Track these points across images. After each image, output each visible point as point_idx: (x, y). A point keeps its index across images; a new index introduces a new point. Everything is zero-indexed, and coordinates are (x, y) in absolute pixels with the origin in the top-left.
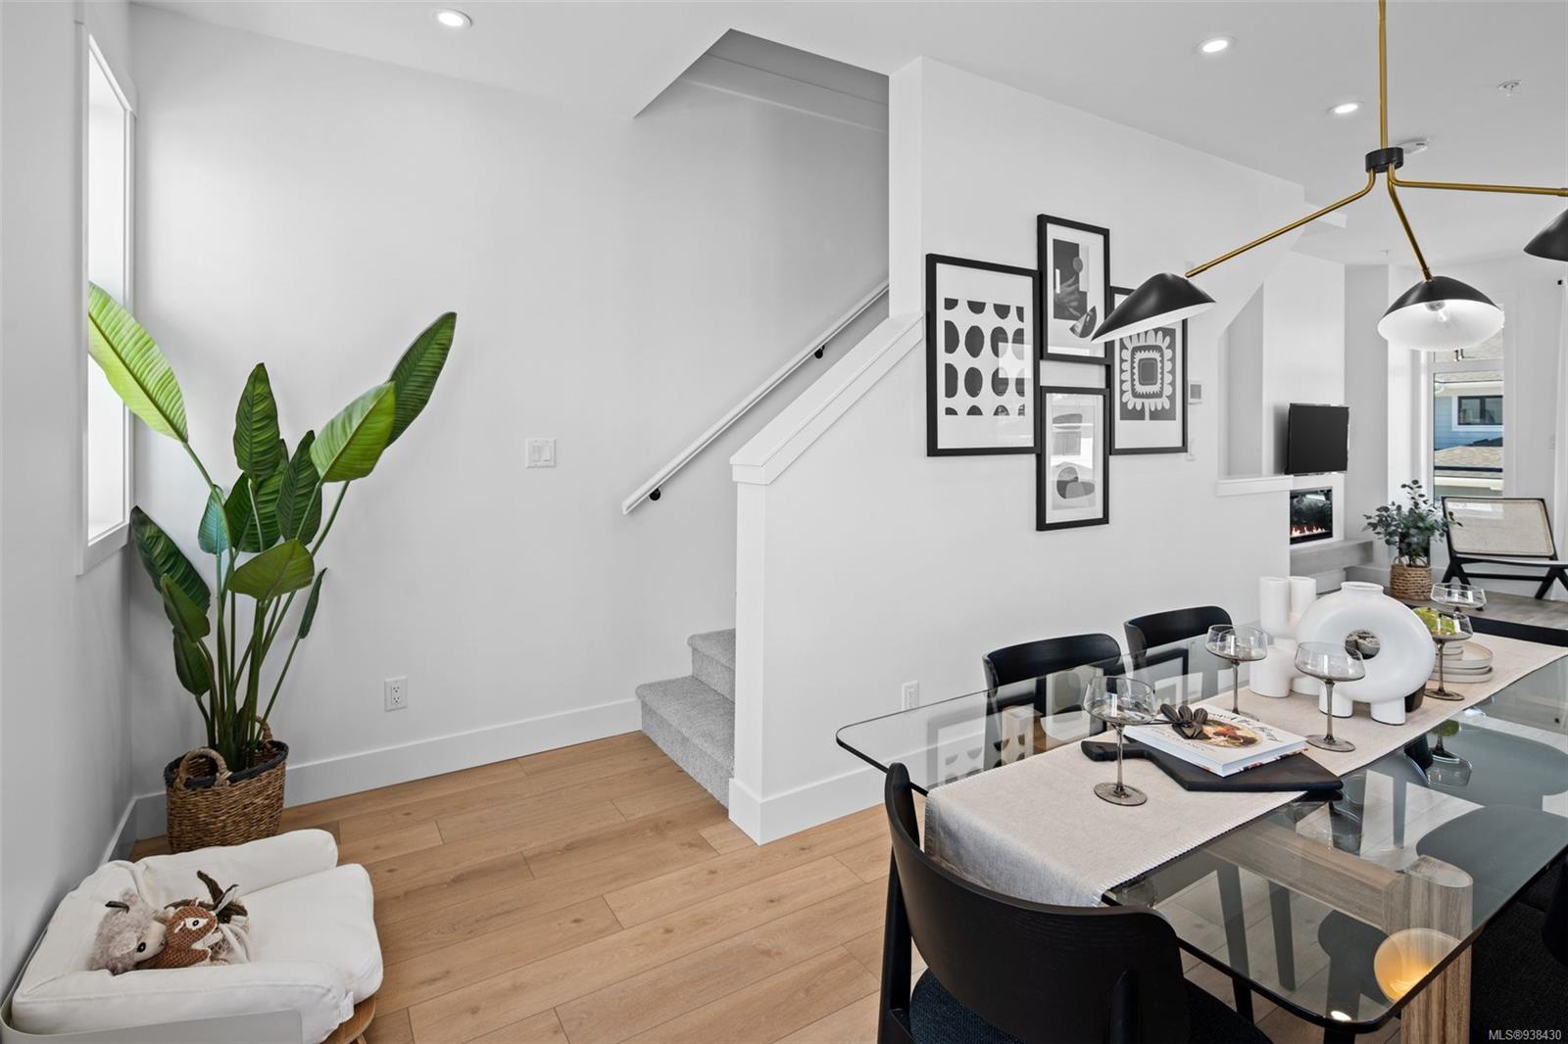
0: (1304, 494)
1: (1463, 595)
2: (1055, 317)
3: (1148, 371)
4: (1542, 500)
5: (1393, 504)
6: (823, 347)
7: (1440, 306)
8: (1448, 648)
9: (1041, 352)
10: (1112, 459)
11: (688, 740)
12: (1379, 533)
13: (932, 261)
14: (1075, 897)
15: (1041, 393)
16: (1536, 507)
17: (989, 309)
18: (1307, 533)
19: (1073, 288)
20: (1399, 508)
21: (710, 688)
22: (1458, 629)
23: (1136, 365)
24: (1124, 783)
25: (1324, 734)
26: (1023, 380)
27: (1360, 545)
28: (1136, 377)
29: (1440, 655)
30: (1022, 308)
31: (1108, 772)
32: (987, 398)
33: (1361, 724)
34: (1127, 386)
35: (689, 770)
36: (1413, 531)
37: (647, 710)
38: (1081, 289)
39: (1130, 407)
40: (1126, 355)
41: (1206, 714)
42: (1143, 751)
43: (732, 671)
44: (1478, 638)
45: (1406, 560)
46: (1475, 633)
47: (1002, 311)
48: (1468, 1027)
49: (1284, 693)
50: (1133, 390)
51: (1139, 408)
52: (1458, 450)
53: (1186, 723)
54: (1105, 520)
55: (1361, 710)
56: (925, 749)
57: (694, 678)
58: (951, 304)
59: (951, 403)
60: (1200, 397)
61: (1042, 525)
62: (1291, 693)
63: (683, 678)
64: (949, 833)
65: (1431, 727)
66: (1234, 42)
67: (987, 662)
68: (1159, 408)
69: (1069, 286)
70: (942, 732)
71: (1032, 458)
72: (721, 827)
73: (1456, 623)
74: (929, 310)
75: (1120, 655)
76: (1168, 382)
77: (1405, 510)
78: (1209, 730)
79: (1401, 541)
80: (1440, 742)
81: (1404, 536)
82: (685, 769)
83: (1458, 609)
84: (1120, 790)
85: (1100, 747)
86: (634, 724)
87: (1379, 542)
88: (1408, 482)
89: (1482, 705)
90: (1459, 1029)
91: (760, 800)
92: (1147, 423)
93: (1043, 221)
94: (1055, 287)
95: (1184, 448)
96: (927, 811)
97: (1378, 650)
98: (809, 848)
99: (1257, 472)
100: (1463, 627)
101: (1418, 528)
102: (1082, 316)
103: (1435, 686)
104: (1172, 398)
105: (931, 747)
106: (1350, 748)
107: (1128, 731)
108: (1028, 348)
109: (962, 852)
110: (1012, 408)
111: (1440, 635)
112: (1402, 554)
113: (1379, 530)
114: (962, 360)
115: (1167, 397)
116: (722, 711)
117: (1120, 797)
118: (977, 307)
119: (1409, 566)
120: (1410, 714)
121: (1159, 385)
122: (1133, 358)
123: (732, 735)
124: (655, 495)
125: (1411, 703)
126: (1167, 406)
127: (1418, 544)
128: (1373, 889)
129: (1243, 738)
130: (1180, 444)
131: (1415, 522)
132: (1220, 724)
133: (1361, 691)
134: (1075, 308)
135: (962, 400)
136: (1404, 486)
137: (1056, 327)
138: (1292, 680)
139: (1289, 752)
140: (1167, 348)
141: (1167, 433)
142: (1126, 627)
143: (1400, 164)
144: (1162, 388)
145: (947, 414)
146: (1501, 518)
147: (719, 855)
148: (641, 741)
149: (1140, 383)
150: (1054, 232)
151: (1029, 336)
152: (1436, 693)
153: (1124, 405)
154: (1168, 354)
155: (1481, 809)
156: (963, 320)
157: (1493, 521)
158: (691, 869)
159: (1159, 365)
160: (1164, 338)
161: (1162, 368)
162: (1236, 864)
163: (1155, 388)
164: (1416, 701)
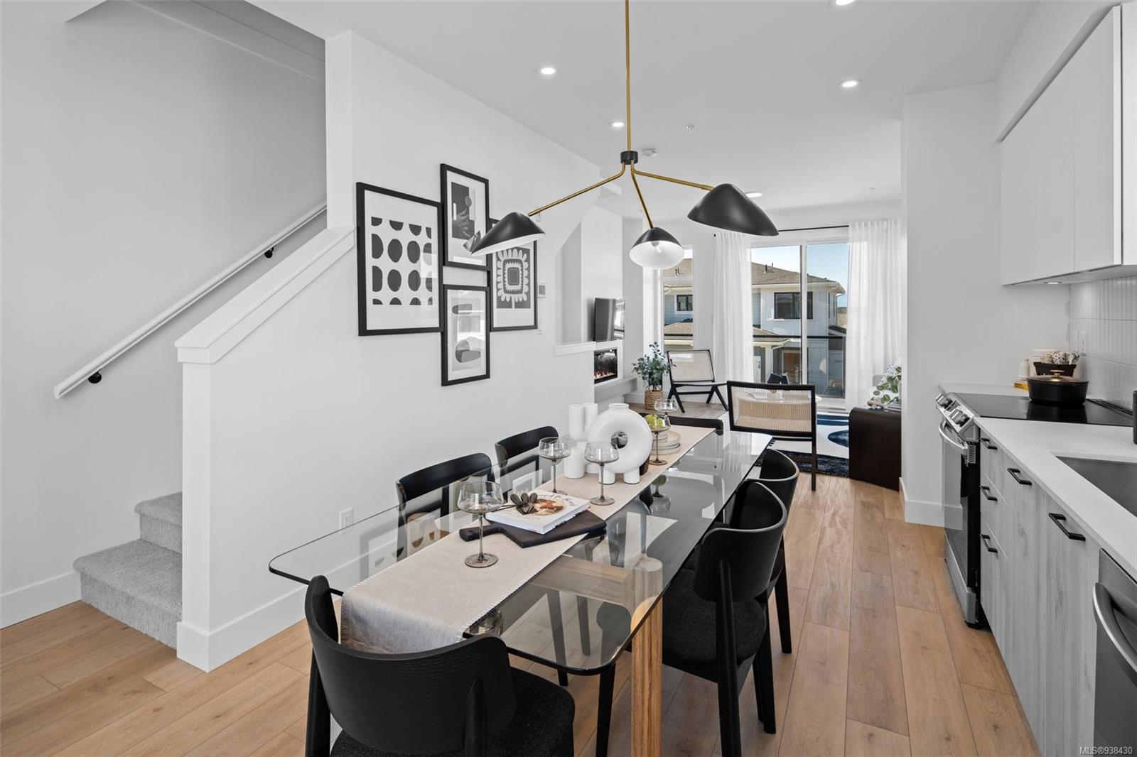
0: (604, 352)
1: (668, 405)
2: (453, 236)
3: (514, 277)
4: (709, 351)
5: (646, 356)
6: (273, 248)
7: (657, 244)
8: (661, 435)
9: (443, 261)
10: (492, 334)
11: (133, 598)
12: (639, 373)
13: (361, 188)
14: (446, 640)
15: (443, 289)
16: (706, 354)
17: (406, 228)
18: (604, 376)
19: (465, 217)
20: (648, 358)
21: (159, 547)
22: (664, 425)
23: (506, 272)
24: (484, 552)
25: (600, 496)
26: (431, 279)
27: (630, 381)
28: (506, 280)
29: (656, 440)
30: (430, 229)
31: (474, 547)
32: (405, 292)
33: (619, 486)
34: (501, 286)
35: (136, 625)
36: (654, 371)
37: (86, 579)
38: (470, 219)
39: (503, 299)
40: (500, 265)
41: (537, 496)
42: (498, 528)
43: (179, 527)
44: (674, 428)
45: (651, 388)
46: (672, 426)
47: (415, 229)
48: (661, 647)
49: (581, 474)
50: (505, 288)
51: (508, 300)
52: (677, 325)
53: (525, 505)
54: (487, 376)
55: (619, 478)
56: (358, 558)
57: (143, 541)
58: (376, 222)
59: (377, 295)
60: (544, 294)
61: (445, 382)
62: (586, 474)
63: (129, 543)
64: (360, 620)
65: (652, 481)
66: (559, 71)
67: (398, 485)
68: (521, 300)
69: (463, 216)
70: (371, 543)
71: (438, 336)
72: (170, 667)
73: (663, 421)
74: (359, 225)
75: (491, 466)
76: (525, 284)
77: (651, 359)
78: (537, 506)
79: (649, 377)
80: (657, 490)
81: (651, 374)
82: (131, 625)
83: (666, 413)
84: (481, 557)
85: (471, 531)
86: (74, 594)
87: (640, 378)
88: (653, 344)
89: (676, 464)
90: (657, 650)
91: (207, 633)
92: (513, 310)
93: (444, 169)
94: (453, 216)
95: (535, 326)
96: (343, 607)
97: (627, 441)
98: (256, 661)
99: (579, 340)
100: (667, 424)
101: (657, 369)
102: (471, 237)
103: (653, 458)
104: (528, 294)
105: (364, 555)
106: (612, 501)
107: (490, 516)
108: (434, 256)
109: (369, 630)
110: (424, 300)
111: (656, 429)
112: (650, 385)
113: (639, 371)
114: (385, 264)
115: (525, 293)
116: (170, 565)
117: (481, 562)
118: (397, 226)
119: (653, 391)
120: (642, 476)
121: (520, 285)
122: (504, 267)
123: (180, 585)
124: (95, 379)
125: (643, 470)
126: (525, 299)
127: (657, 378)
128: (618, 583)
129: (556, 507)
130: (533, 324)
131: (655, 365)
132: (544, 501)
133: (617, 467)
134: (467, 231)
135: (386, 293)
136: (650, 346)
137: (454, 244)
138: (586, 466)
139: (580, 511)
140: (525, 261)
141: (525, 316)
142: (496, 446)
143: (636, 162)
144: (522, 287)
145: (374, 304)
146: (692, 361)
147: (166, 692)
148: (83, 610)
149: (509, 284)
150: (452, 177)
151: (435, 247)
152: (655, 462)
153: (499, 298)
154: (526, 265)
155: (675, 523)
156: (387, 234)
157: (688, 363)
158: (134, 714)
159: (521, 272)
160: (523, 255)
161: (522, 274)
162: (557, 589)
163: (517, 288)
164: (645, 469)
